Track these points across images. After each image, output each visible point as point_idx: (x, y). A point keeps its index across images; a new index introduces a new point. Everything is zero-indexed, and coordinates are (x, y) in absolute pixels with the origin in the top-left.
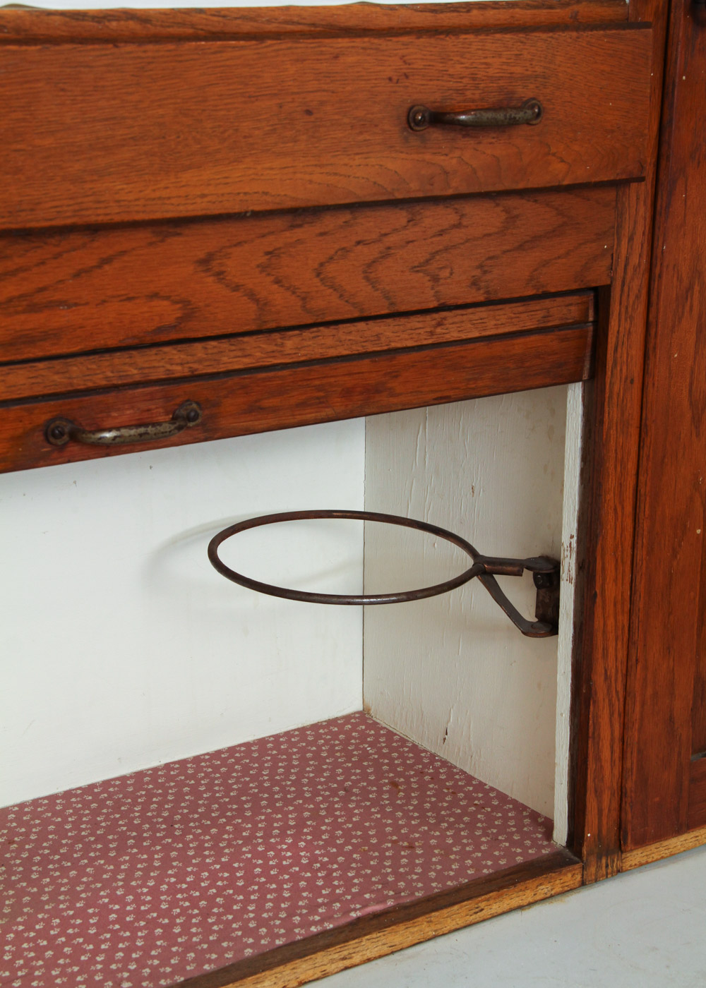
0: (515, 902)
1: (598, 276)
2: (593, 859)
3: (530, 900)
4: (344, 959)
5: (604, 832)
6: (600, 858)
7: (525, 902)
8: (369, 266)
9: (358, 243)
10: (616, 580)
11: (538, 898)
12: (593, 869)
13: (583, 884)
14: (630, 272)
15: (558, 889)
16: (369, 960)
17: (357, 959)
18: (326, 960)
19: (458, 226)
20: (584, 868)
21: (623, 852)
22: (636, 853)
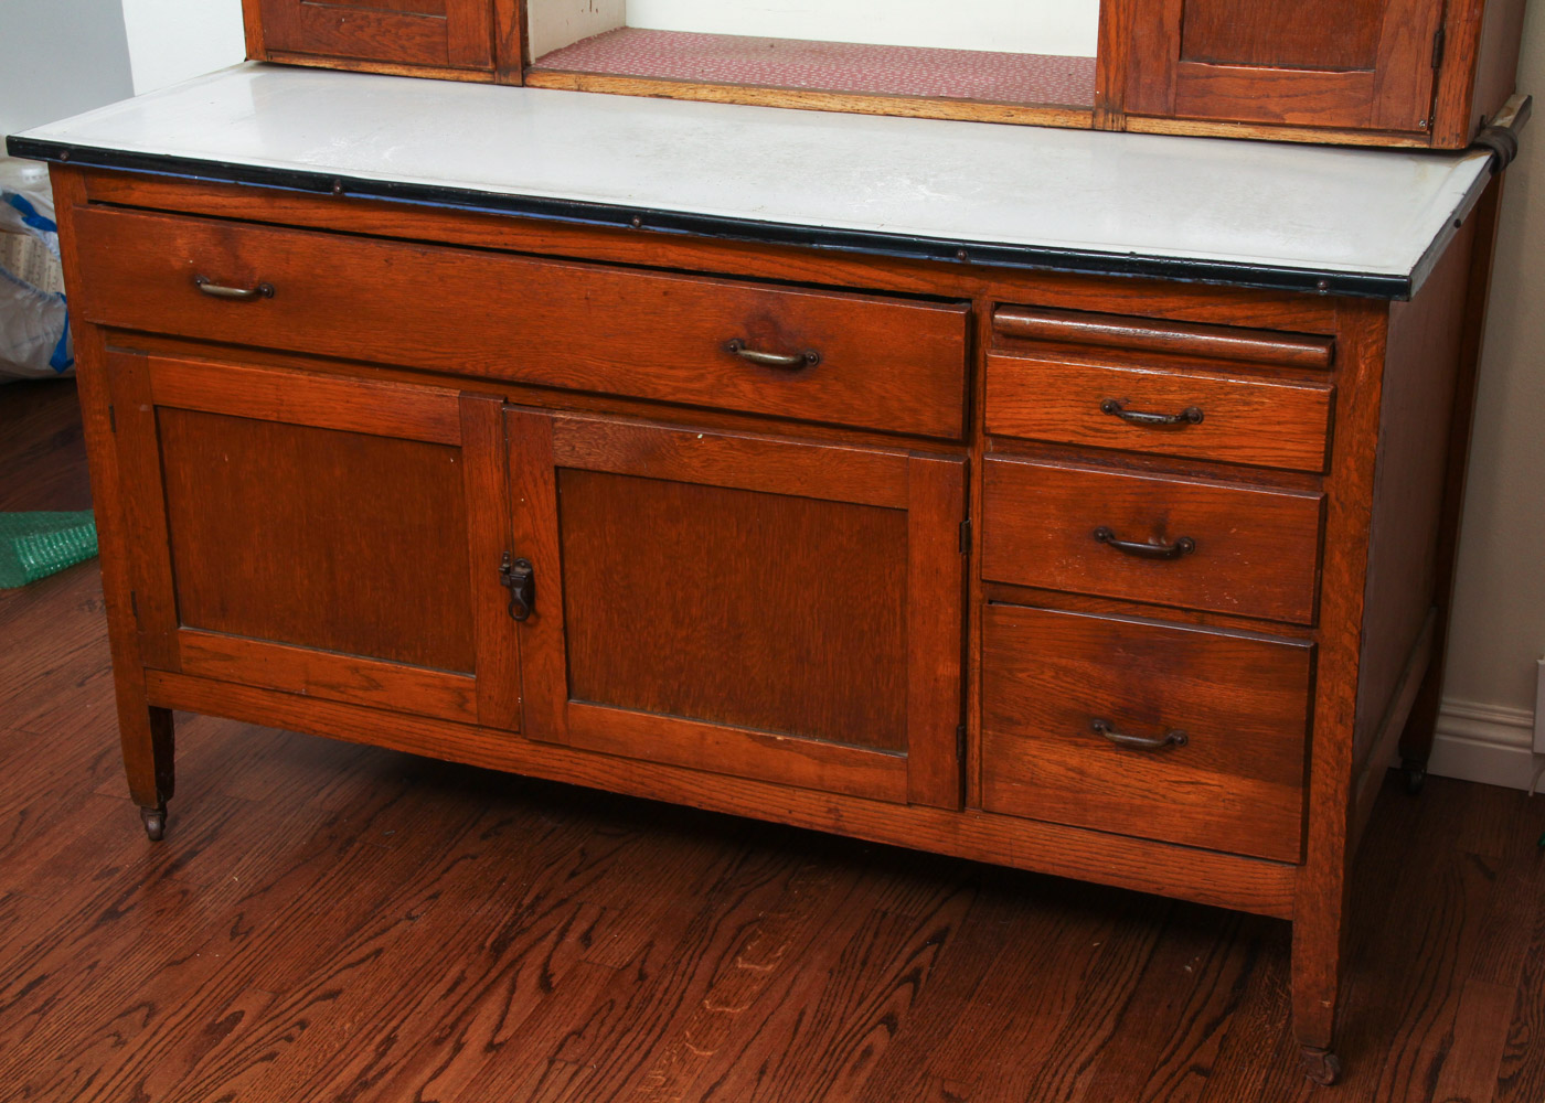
0: (1038, 121)
2: (1101, 112)
3: (1051, 124)
4: (913, 109)
5: (1111, 95)
6: (1107, 113)
7: (1046, 124)
12: (1101, 119)
13: (1093, 128)
15: (1070, 124)
16: (931, 118)
17: (922, 113)
18: (902, 105)
20: (1094, 115)
21: (1127, 115)
22: (1138, 119)
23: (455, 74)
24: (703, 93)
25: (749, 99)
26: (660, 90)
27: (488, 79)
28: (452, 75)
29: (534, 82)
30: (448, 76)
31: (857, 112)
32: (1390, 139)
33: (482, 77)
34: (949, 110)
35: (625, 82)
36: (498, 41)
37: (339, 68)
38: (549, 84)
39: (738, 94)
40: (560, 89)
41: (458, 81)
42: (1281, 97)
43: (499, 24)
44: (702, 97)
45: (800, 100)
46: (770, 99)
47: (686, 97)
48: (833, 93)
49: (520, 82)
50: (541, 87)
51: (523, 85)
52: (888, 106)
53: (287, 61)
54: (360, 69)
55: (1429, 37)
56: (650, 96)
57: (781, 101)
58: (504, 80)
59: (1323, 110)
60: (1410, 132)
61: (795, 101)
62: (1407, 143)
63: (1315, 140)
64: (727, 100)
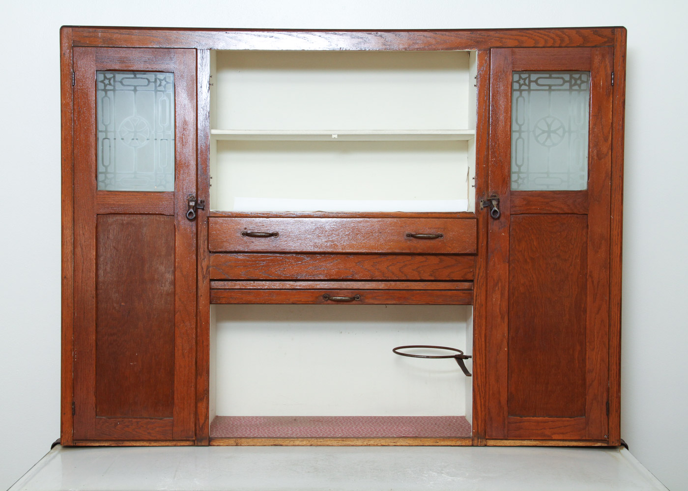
0: (449, 443)
1: (469, 277)
2: (476, 439)
3: (454, 444)
4: (394, 442)
5: (480, 430)
6: (478, 439)
7: (452, 445)
8: (400, 268)
9: (398, 262)
10: (480, 359)
11: (457, 445)
12: (476, 442)
13: (472, 446)
14: (480, 276)
15: (463, 444)
16: (402, 446)
17: (398, 444)
18: (389, 441)
19: (426, 261)
20: (473, 440)
21: (486, 439)
22: (491, 441)
23: (174, 443)
24: (297, 442)
25: (319, 443)
26: (276, 443)
27: (191, 444)
28: (172, 444)
29: (214, 444)
30: (170, 444)
31: (369, 445)
32: (593, 443)
33: (188, 443)
34: (411, 442)
35: (260, 440)
36: (197, 427)
37: (112, 445)
38: (222, 444)
39: (314, 441)
40: (227, 446)
41: (175, 446)
42: (550, 429)
43: (199, 419)
44: (297, 444)
45: (343, 442)
46: (329, 443)
47: (289, 445)
48: (358, 438)
49: (207, 444)
50: (218, 446)
51: (209, 445)
52: (383, 442)
53: (84, 445)
54: (124, 445)
55: (604, 404)
56: (272, 445)
57: (335, 443)
58: (199, 444)
59: (567, 433)
60: (602, 440)
61: (341, 443)
62: (599, 444)
63: (563, 445)
64: (309, 444)
